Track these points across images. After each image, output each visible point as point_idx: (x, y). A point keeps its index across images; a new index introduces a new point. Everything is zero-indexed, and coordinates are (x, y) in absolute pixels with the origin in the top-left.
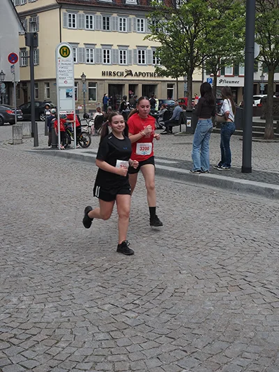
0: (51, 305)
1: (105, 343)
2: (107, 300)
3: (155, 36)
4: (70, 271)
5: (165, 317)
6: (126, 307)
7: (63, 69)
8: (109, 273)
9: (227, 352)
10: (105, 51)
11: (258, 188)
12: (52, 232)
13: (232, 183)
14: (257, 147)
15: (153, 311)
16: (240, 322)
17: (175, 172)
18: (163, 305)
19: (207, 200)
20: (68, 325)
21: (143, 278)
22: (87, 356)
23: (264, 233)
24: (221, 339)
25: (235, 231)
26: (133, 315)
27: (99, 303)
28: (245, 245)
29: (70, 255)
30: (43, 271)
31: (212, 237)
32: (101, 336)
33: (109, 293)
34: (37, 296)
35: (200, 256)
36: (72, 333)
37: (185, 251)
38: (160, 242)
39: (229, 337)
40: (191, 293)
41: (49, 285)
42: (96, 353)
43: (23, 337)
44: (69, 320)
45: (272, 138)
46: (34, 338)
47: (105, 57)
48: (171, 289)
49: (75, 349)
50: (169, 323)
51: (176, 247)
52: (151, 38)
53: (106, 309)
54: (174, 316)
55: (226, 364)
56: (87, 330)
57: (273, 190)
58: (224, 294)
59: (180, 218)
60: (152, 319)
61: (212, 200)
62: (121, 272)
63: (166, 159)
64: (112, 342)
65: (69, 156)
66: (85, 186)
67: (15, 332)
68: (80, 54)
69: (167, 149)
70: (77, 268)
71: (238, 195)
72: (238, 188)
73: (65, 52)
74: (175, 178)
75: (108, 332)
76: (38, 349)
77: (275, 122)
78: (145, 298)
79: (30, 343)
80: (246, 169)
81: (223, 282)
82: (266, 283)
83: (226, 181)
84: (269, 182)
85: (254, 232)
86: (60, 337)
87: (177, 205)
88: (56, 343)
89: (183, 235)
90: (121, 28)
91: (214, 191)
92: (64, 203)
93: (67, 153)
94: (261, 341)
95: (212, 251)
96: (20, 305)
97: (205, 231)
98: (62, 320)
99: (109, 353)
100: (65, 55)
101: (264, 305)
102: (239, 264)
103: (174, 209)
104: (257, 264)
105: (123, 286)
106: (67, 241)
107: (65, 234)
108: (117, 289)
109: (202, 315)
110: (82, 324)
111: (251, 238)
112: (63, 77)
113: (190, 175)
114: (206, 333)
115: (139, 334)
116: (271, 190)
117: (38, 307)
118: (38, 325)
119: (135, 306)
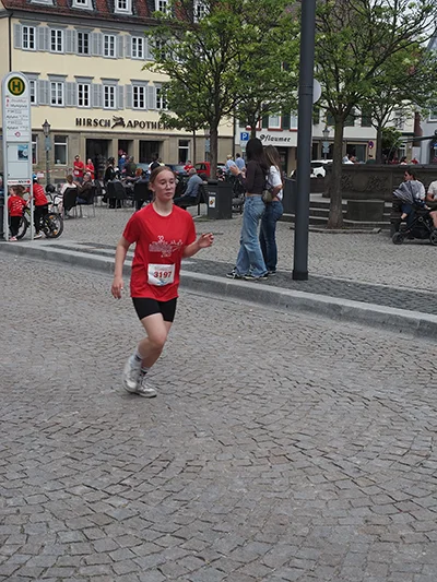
1: (75, 547)
2: (79, 479)
3: (160, 65)
4: (23, 433)
5: (171, 505)
6: (109, 490)
7: (13, 114)
8: (83, 437)
9: (268, 559)
10: (81, 87)
11: (318, 303)
13: (277, 295)
14: (317, 241)
15: (152, 495)
16: (287, 511)
17: (189, 278)
18: (168, 487)
19: (239, 322)
20: (17, 520)
21: (138, 444)
22: (46, 569)
24: (257, 538)
25: (281, 370)
26: (121, 502)
27: (67, 484)
28: (295, 392)
29: (22, 408)
31: (245, 380)
32: (70, 536)
33: (83, 467)
35: (226, 409)
36: (22, 532)
37: (203, 401)
38: (165, 387)
39: (271, 535)
40: (212, 468)
42: (61, 564)
44: (18, 511)
45: (341, 227)
47: (81, 95)
48: (180, 461)
49: (27, 557)
50: (177, 515)
51: (189, 395)
52: (154, 67)
53: (78, 493)
54: (185, 503)
55: (265, 577)
56: (48, 526)
57: (340, 307)
58: (262, 468)
59: (196, 350)
60: (150, 508)
61: (247, 322)
62: (103, 435)
64: (87, 546)
65: (22, 252)
66: (47, 299)
68: (42, 91)
70: (33, 429)
71: (287, 315)
72: (287, 303)
73: (16, 86)
74: (190, 288)
75: (80, 530)
77: (344, 202)
78: (139, 476)
80: (300, 275)
81: (262, 450)
82: (328, 450)
83: (268, 292)
84: (335, 295)
85: (311, 372)
86: (4, 538)
87: (192, 329)
89: (201, 376)
90: (106, 51)
91: (251, 307)
92: (13, 326)
93: (19, 247)
94: (320, 540)
95: (245, 402)
98: (8, 511)
99: (82, 563)
100: (17, 91)
101: (325, 485)
102: (287, 422)
103: (187, 336)
104: (315, 422)
105: (105, 457)
106: (18, 386)
107: (14, 375)
108: (95, 462)
109: (228, 501)
110: (39, 518)
111: (306, 381)
112: (13, 125)
113: (213, 283)
114: (234, 529)
115: (130, 532)
116: (336, 308)
119: (125, 488)
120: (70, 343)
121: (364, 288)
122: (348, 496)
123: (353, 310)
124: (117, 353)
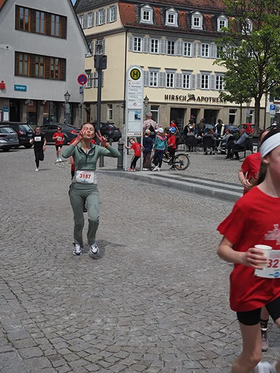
0: (136, 329)
2: (192, 327)
4: (151, 294)
6: (212, 335)
7: (132, 92)
8: (190, 299)
10: (169, 75)
12: (128, 253)
20: (156, 351)
21: (227, 306)
26: (221, 344)
27: (185, 329)
29: (149, 278)
30: (124, 293)
32: (191, 364)
33: (193, 319)
34: (120, 319)
36: (161, 359)
41: (131, 307)
43: (112, 360)
44: (156, 345)
46: (122, 362)
47: (168, 80)
52: (220, 63)
53: (192, 335)
56: (176, 356)
62: (203, 299)
63: (236, 184)
64: (203, 371)
65: (136, 178)
66: (155, 209)
67: (103, 354)
70: (158, 292)
73: (135, 74)
75: (197, 361)
78: (231, 327)
79: (119, 367)
86: (150, 362)
88: (146, 369)
92: (136, 225)
93: (134, 175)
96: (105, 326)
98: (149, 344)
100: (135, 77)
105: (206, 313)
106: (144, 263)
107: (141, 256)
108: (201, 317)
110: (170, 351)
112: (132, 99)
115: (230, 365)
117: (123, 330)
118: (126, 349)
119: (223, 335)
120: (173, 237)
124: (205, 245)
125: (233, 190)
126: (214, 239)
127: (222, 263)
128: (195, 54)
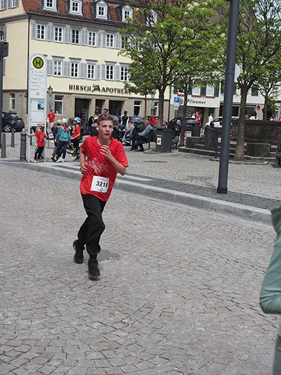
0: (38, 322)
1: (98, 363)
2: (95, 318)
3: (129, 52)
4: (53, 287)
5: (157, 337)
6: (115, 326)
7: (35, 81)
8: (93, 290)
11: (235, 209)
12: (30, 246)
13: (209, 203)
14: (233, 167)
15: (143, 330)
16: (233, 343)
17: (150, 190)
18: (153, 325)
19: (184, 219)
20: (58, 343)
21: (130, 296)
23: (245, 254)
24: (215, 360)
25: (216, 251)
26: (124, 334)
27: (88, 321)
28: (228, 266)
29: (52, 270)
30: (26, 286)
31: (195, 257)
32: (94, 355)
33: (96, 310)
34: (22, 312)
35: (184, 276)
36: (63, 352)
37: (169, 270)
38: (142, 260)
39: (224, 359)
40: (179, 313)
41: (33, 300)
43: (13, 354)
44: (58, 338)
45: (243, 160)
46: (24, 356)
48: (158, 308)
49: (68, 368)
50: (161, 343)
51: (159, 266)
52: (125, 53)
53: (95, 326)
54: (165, 336)
56: (79, 348)
57: (250, 212)
58: (212, 315)
59: (159, 237)
60: (143, 339)
61: (189, 220)
62: (106, 290)
63: (140, 176)
64: (105, 361)
65: (39, 169)
66: (59, 201)
67: (3, 348)
68: (48, 66)
69: (139, 166)
70: (61, 285)
71: (215, 215)
72: (215, 208)
73: (38, 63)
74: (151, 196)
75: (100, 351)
76: (30, 366)
77: (246, 144)
78: (133, 317)
79: (21, 360)
80: (222, 190)
81: (211, 303)
82: (254, 305)
83: (202, 201)
84: (246, 204)
85: (236, 254)
86: (52, 355)
87: (155, 223)
88: (48, 362)
89: (165, 254)
90: (90, 42)
91: (191, 210)
92: (39, 217)
93: (37, 166)
94: (257, 364)
95: (195, 271)
96: (6, 320)
97: (187, 251)
98: (51, 337)
99: (104, 373)
100: (38, 65)
101: (255, 327)
102: (225, 285)
103: (152, 227)
104: (242, 286)
105: (109, 304)
106: (47, 256)
107: (44, 249)
108: (104, 308)
109: (193, 336)
110: (72, 342)
111: (234, 259)
112: (35, 88)
113: (166, 194)
114: (200, 354)
115: (132, 354)
116: (248, 212)
117: (25, 323)
118: (27, 342)
119: (125, 325)
121: (265, 199)
122: (271, 335)
123: (258, 214)
124: (108, 237)
125: (137, 181)
126: (118, 230)
127: (125, 254)
128: (99, 44)
